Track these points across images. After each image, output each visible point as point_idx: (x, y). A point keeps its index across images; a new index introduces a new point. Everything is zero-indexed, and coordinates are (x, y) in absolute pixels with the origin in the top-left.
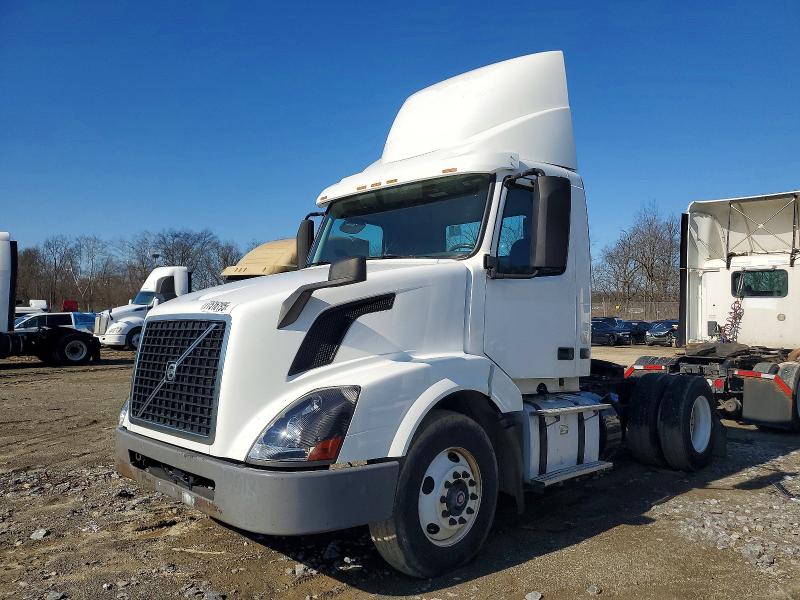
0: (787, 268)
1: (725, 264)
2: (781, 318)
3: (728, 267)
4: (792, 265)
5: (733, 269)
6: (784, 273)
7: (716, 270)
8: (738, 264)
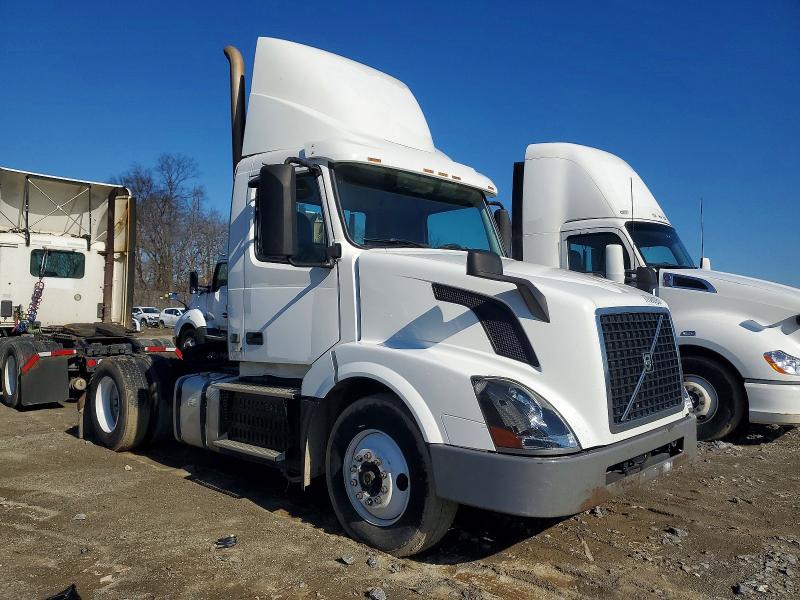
0: (85, 252)
1: (24, 241)
2: (78, 297)
3: (28, 244)
4: (89, 249)
5: (33, 247)
6: (82, 256)
7: (15, 246)
8: (38, 241)
